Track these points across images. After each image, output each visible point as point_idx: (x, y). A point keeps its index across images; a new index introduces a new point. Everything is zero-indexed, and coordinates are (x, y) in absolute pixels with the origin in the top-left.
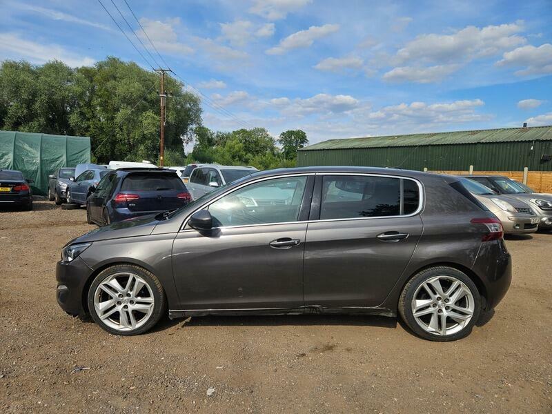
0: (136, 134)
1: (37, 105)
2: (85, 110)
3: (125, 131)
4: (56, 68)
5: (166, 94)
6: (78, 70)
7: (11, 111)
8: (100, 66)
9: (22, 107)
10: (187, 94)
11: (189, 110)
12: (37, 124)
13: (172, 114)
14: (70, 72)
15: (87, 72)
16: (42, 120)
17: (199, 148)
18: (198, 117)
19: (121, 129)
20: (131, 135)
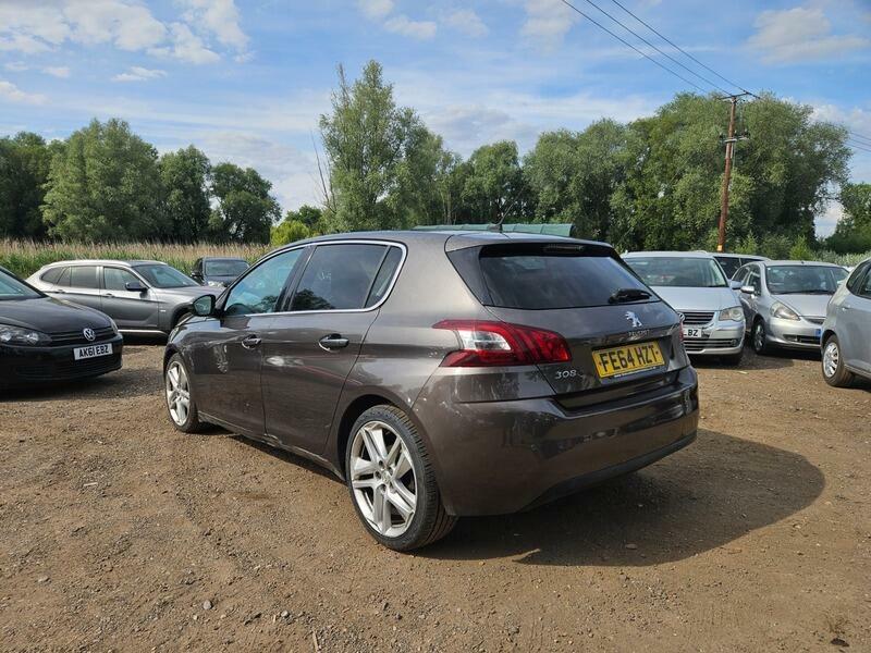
0: (707, 212)
1: (571, 186)
2: (633, 183)
3: (689, 209)
4: (601, 130)
5: (737, 136)
6: (632, 126)
7: (542, 197)
8: (664, 112)
9: (554, 192)
11: (822, 155)
12: (570, 212)
13: (778, 169)
14: (619, 130)
15: (643, 127)
16: (577, 206)
17: (849, 226)
18: (841, 166)
19: (683, 207)
20: (698, 214)
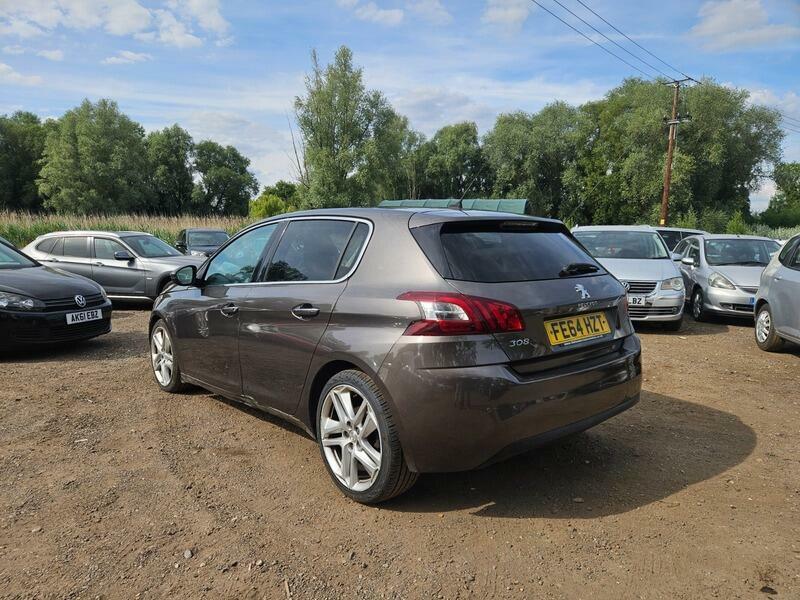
0: (652, 188)
1: (527, 164)
2: (584, 161)
3: (634, 185)
4: (555, 112)
5: (679, 118)
6: (583, 109)
7: (500, 174)
8: (613, 96)
9: (510, 169)
10: (752, 110)
11: (758, 137)
12: (525, 188)
13: (717, 149)
14: (571, 113)
15: (593, 109)
16: (531, 183)
18: (775, 146)
19: (629, 183)
20: (643, 191)
